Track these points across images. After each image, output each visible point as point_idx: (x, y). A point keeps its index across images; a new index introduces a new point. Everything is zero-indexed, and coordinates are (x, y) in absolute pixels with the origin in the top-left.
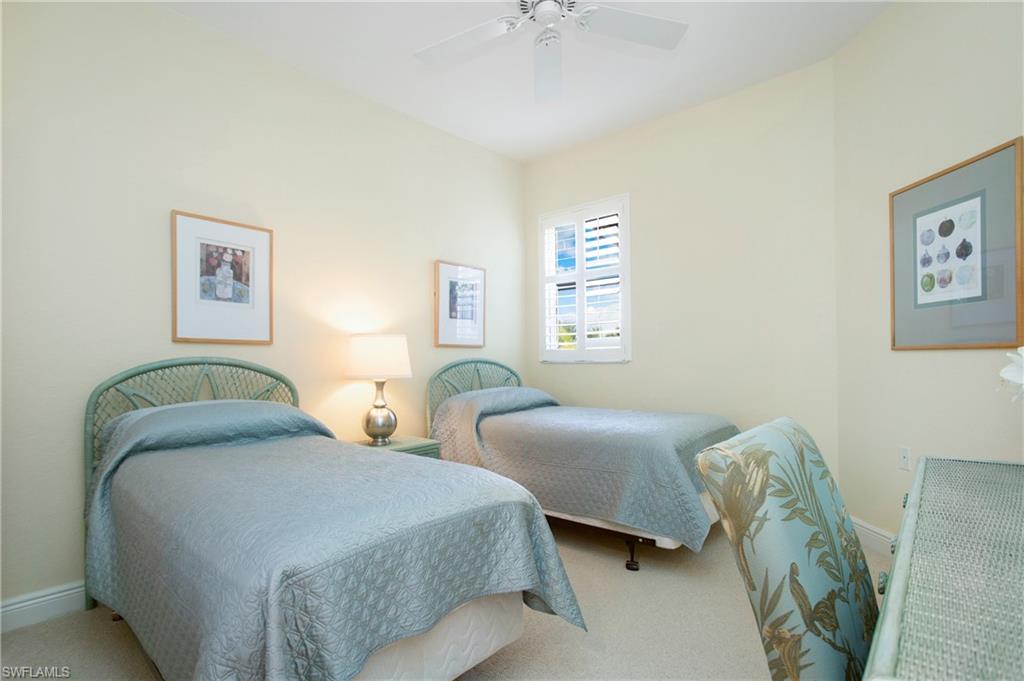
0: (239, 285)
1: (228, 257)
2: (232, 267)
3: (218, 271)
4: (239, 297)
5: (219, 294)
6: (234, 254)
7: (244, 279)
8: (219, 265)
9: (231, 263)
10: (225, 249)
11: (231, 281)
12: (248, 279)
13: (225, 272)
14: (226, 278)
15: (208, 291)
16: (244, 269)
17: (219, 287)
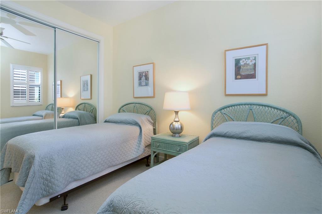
0: (147, 81)
1: (144, 74)
2: (145, 77)
3: (142, 79)
4: (147, 85)
5: (142, 85)
6: (145, 73)
7: (147, 79)
8: (142, 77)
9: (145, 75)
10: (143, 72)
11: (144, 81)
12: (148, 79)
13: (143, 78)
14: (143, 80)
15: (140, 84)
16: (148, 76)
17: (142, 83)
